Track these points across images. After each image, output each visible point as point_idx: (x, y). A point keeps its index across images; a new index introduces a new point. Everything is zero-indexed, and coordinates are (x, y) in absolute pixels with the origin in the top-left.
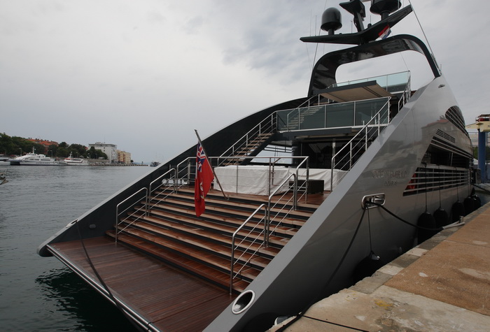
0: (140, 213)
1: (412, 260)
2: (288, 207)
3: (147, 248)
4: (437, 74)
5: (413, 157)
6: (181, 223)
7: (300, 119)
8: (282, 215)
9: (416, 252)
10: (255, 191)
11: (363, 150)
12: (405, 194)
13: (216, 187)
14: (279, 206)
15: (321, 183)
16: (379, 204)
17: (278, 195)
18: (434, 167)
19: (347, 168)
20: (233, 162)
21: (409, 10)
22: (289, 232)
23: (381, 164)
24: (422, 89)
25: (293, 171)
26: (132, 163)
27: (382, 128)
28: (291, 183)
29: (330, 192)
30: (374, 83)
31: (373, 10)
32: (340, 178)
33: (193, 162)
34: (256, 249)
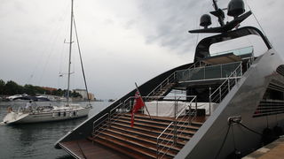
0: (105, 127)
1: (261, 155)
2: (186, 124)
3: (110, 146)
4: (269, 47)
5: (258, 95)
6: (127, 132)
7: (190, 75)
8: (183, 128)
9: (263, 150)
10: (167, 115)
11: (227, 92)
12: (254, 117)
13: (146, 113)
14: (181, 123)
15: (204, 110)
16: (238, 122)
17: (180, 117)
18: (271, 101)
19: (218, 102)
20: (154, 99)
21: (250, 13)
22: (187, 137)
23: (239, 99)
24: (261, 56)
25: (188, 104)
26: (95, 100)
27: (238, 79)
28: (187, 111)
29: (209, 115)
30: (232, 54)
31: (229, 14)
32: (215, 107)
33: (133, 99)
34: (169, 147)
